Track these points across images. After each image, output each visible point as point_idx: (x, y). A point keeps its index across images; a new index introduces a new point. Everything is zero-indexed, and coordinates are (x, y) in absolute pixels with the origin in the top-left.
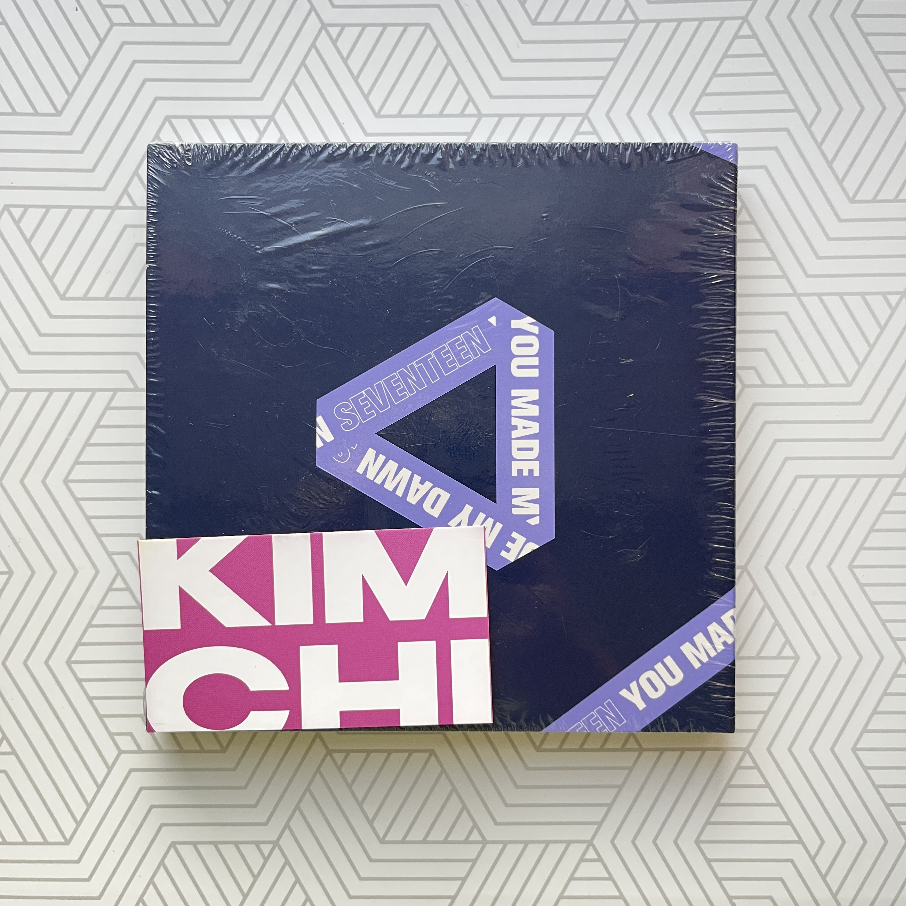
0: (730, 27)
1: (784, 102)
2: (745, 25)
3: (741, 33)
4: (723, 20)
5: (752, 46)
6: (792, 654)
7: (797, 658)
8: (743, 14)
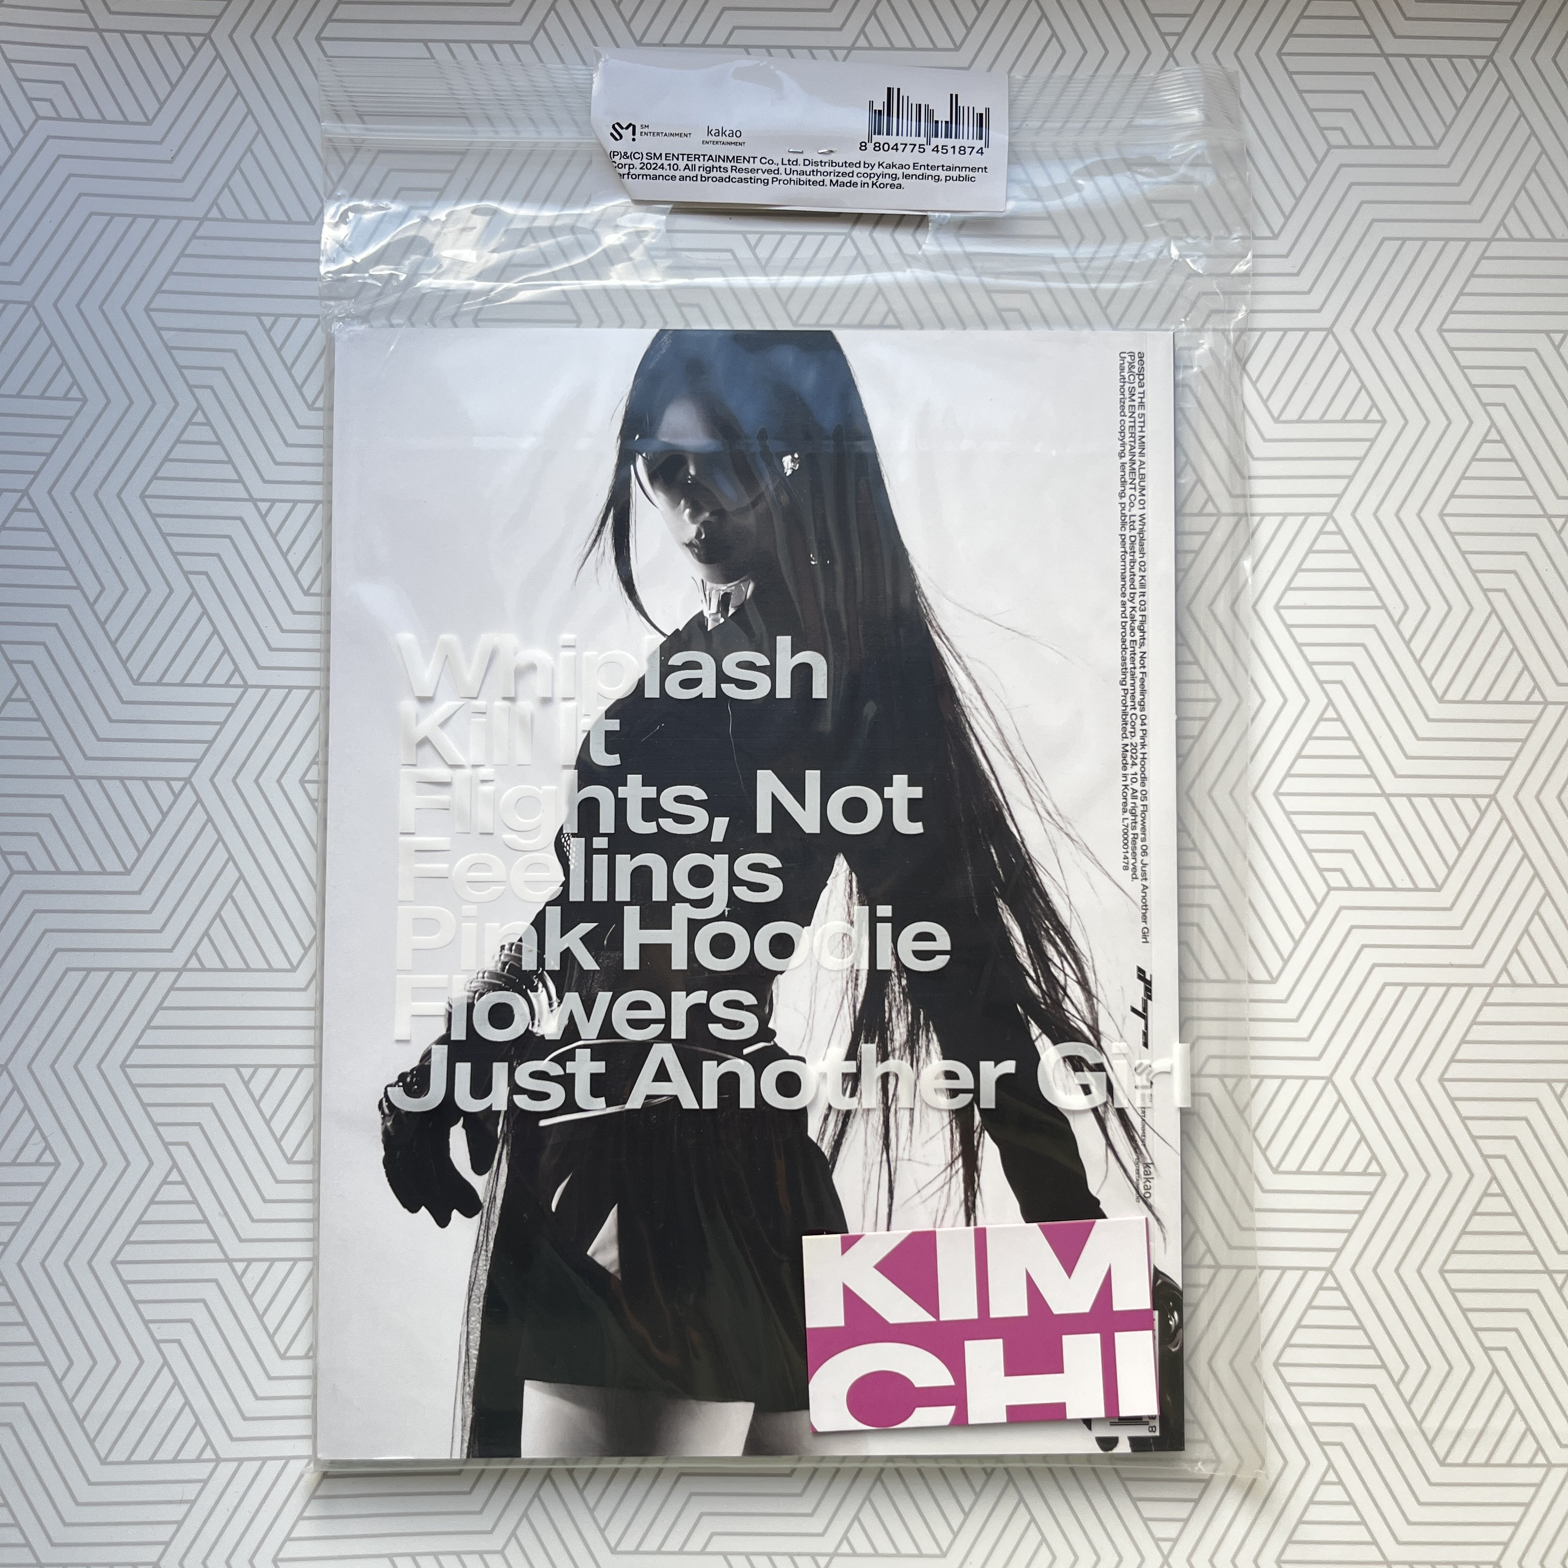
0: (1315, 524)
1: (1370, 598)
2: (1330, 522)
3: (1327, 529)
4: (1307, 515)
5: (1337, 542)
6: (1378, 1170)
7: (1383, 1174)
8: (1328, 510)
